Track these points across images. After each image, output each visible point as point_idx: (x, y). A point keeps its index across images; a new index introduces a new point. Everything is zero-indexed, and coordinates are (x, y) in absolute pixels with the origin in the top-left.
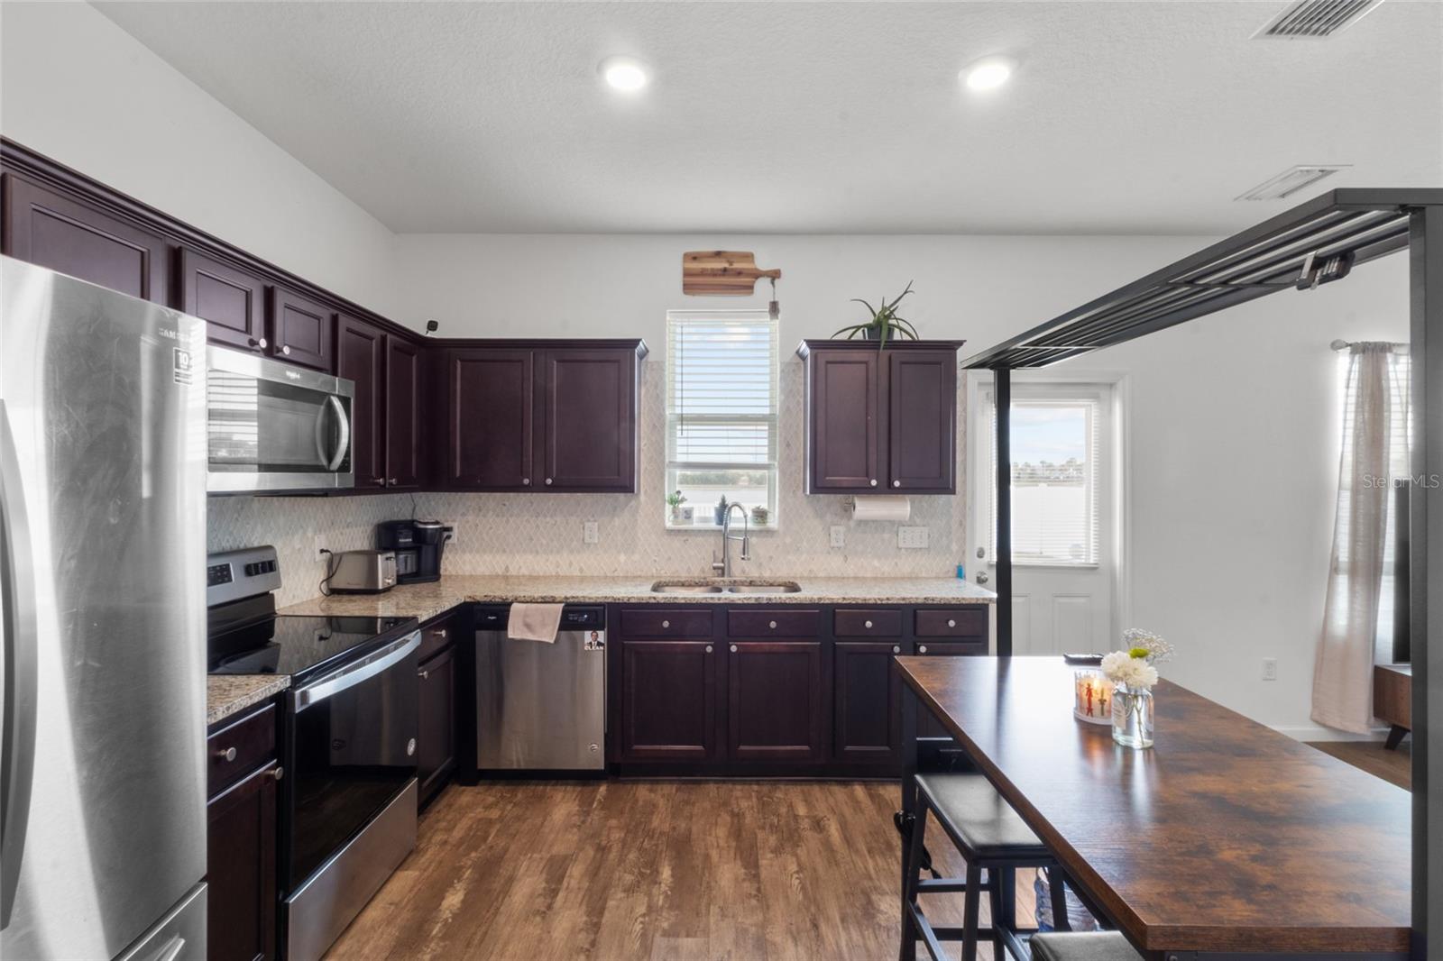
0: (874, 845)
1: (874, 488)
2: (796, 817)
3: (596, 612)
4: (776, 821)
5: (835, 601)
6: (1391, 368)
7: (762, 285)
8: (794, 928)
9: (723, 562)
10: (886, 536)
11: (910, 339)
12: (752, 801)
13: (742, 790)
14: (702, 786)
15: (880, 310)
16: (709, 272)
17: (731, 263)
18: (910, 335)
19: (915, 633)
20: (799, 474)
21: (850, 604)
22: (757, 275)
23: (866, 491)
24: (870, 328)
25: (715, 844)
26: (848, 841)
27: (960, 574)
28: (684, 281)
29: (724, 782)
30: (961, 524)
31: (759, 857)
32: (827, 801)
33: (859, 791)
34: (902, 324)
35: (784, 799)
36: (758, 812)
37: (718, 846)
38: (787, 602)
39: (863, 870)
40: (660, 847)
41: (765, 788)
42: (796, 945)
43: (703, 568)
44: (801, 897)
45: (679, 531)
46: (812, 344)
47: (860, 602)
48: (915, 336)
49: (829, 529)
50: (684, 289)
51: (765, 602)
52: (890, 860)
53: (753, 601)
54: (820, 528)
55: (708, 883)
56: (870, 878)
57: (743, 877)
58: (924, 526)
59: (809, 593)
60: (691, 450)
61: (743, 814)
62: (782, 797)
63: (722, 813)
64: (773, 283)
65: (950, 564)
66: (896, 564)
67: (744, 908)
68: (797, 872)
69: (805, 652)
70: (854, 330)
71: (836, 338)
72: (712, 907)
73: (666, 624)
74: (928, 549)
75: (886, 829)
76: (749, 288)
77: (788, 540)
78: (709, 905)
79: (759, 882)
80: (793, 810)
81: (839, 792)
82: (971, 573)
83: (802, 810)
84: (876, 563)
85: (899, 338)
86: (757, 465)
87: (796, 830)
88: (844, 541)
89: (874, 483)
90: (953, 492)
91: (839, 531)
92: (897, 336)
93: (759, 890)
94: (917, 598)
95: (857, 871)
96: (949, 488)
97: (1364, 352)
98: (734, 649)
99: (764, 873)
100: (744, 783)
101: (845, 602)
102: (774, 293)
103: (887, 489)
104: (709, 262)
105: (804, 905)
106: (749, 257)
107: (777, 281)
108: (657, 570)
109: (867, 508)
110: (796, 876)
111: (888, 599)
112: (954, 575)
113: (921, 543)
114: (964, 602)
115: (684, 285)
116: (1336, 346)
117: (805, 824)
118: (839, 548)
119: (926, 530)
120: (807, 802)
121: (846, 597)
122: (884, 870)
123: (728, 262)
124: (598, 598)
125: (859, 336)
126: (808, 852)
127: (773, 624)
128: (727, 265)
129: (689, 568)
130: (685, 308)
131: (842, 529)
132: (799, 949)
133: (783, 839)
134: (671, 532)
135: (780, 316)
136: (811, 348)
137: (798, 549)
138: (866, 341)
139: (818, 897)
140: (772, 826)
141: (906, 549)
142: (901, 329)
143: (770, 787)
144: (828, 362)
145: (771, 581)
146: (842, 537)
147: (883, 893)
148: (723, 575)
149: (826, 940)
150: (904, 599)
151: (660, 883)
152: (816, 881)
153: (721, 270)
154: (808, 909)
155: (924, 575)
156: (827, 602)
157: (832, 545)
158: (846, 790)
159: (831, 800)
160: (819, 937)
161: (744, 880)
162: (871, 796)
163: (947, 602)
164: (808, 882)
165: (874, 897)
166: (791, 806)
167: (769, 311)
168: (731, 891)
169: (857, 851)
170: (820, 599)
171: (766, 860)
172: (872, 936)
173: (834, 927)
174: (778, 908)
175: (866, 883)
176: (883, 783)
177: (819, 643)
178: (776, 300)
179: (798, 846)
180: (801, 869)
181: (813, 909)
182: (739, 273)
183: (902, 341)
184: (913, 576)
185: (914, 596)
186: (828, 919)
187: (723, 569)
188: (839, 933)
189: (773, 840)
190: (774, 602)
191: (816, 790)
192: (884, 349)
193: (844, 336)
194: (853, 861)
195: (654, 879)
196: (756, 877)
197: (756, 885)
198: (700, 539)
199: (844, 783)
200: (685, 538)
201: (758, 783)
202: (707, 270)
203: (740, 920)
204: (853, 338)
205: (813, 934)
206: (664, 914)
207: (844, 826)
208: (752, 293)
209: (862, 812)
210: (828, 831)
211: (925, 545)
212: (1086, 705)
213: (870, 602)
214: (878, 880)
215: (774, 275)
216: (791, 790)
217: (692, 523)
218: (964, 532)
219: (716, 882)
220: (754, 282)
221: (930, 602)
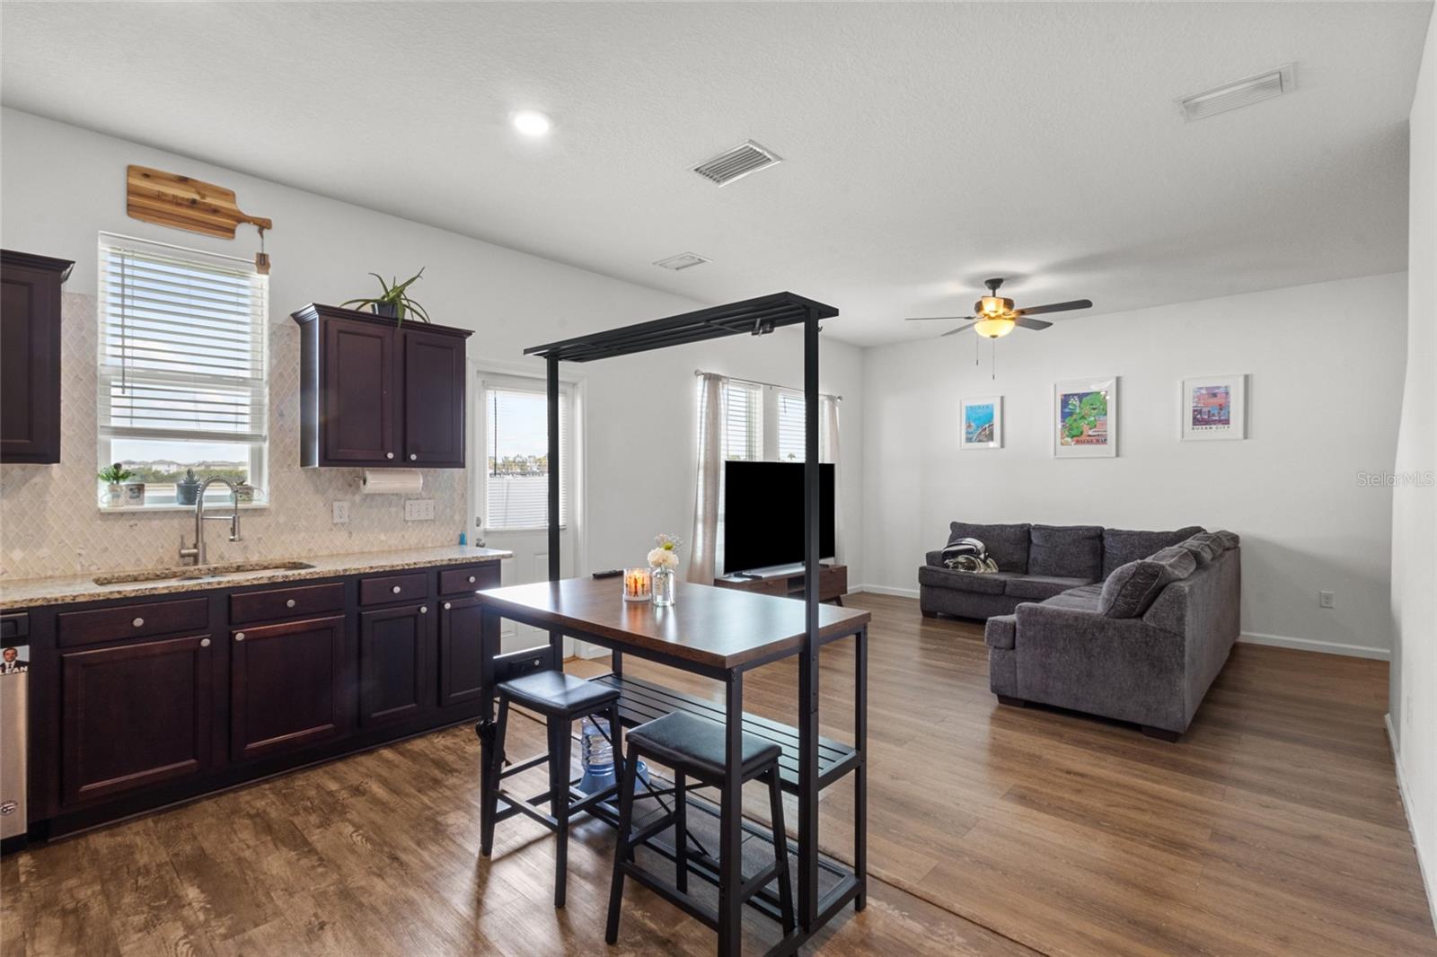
0: (421, 785)
1: (391, 460)
2: (331, 793)
3: (14, 621)
4: (309, 804)
5: (362, 571)
6: (721, 391)
7: (245, 232)
8: (374, 869)
9: (195, 546)
10: (393, 510)
11: (422, 321)
12: (268, 798)
13: (250, 794)
14: (190, 808)
15: (392, 288)
16: (170, 198)
17: (203, 197)
18: (424, 319)
19: (439, 592)
20: (295, 446)
21: (377, 572)
22: (241, 219)
23: (381, 463)
24: (381, 304)
25: (245, 846)
26: (395, 791)
27: (462, 541)
28: (128, 200)
29: (220, 794)
30: (463, 495)
31: (306, 836)
32: (357, 770)
33: (387, 753)
34: (412, 305)
35: (308, 784)
36: (283, 804)
37: (249, 847)
38: (308, 577)
39: (420, 805)
40: (168, 877)
41: (280, 783)
42: (383, 879)
43: (161, 558)
44: (369, 846)
45: (122, 514)
46: (320, 308)
47: (388, 569)
48: (426, 318)
49: (332, 505)
50: (128, 210)
51: (280, 580)
52: (441, 791)
53: (265, 581)
54: (322, 504)
55: (255, 879)
56: (430, 808)
57: (296, 857)
58: (430, 499)
59: (324, 568)
60: (137, 413)
61: (264, 811)
62: (305, 783)
63: (236, 820)
64: (261, 233)
65: (453, 534)
66: (403, 536)
67: (311, 878)
68: (355, 831)
69: (328, 627)
70: (362, 303)
71: (345, 307)
72: (272, 894)
73: (138, 622)
74: (433, 521)
75: (428, 771)
76: (230, 232)
77: (282, 519)
78: (268, 894)
79: (317, 853)
80: (322, 788)
81: (367, 762)
82: (470, 539)
83: (333, 786)
84: (383, 537)
85: (411, 319)
86: (237, 435)
87: (337, 801)
88: (349, 516)
89: (390, 456)
90: (464, 467)
91: (343, 507)
92: (408, 316)
93: (321, 859)
94: (442, 561)
95: (415, 808)
96: (459, 462)
97: (709, 379)
98: (240, 637)
99: (319, 847)
100: (249, 787)
101: (372, 571)
102: (263, 245)
103: (403, 462)
104: (166, 185)
105: (375, 850)
106: (229, 195)
107: (265, 232)
108: (82, 566)
109: (379, 481)
110: (354, 835)
111: (415, 564)
112: (457, 543)
113: (427, 515)
114: (482, 560)
115: (128, 205)
116: (697, 373)
117: (344, 794)
118: (343, 524)
119: (431, 502)
120: (336, 778)
121: (373, 565)
122: (439, 798)
123: (199, 193)
124: (16, 602)
125: (367, 309)
126: (359, 813)
127: (291, 603)
128: (197, 197)
129: (138, 560)
130: (128, 235)
131: (346, 505)
132: (388, 880)
133: (325, 814)
134: (106, 516)
135: (270, 271)
136: (319, 314)
137: (295, 529)
138: (376, 316)
139: (388, 839)
140: (305, 809)
141: (413, 521)
142: (412, 310)
143: (284, 780)
144: (340, 331)
145: (266, 564)
146: (346, 515)
147: (446, 813)
148: (196, 562)
149: (410, 863)
150: (430, 562)
151: (190, 904)
152: (377, 829)
153: (188, 200)
154: (382, 852)
155: (430, 545)
156: (354, 572)
157: (335, 522)
158: (373, 757)
159: (362, 769)
160: (402, 864)
161: (299, 860)
162: (401, 754)
163: (468, 561)
164: (371, 833)
165: (440, 819)
166: (318, 787)
167: (257, 264)
168: (289, 874)
169: (407, 795)
170: (345, 570)
171: (315, 837)
172: (450, 843)
173: (413, 852)
174: (351, 862)
175: (427, 813)
176: (407, 741)
177: (343, 616)
178: (265, 252)
179: (346, 813)
180: (357, 827)
181: (386, 849)
182: (215, 211)
183: (413, 322)
184: (420, 546)
185: (439, 559)
186: (405, 850)
187: (195, 556)
188: (420, 854)
189: (314, 819)
190: (291, 579)
191: (341, 767)
192: (401, 327)
193: (353, 307)
194: (407, 803)
195: (177, 903)
196: (312, 851)
197: (316, 857)
198: (156, 523)
199: (370, 752)
200: (132, 522)
201: (267, 781)
202: (166, 195)
203: (312, 889)
204: (361, 310)
205: (396, 864)
206: (213, 924)
207: (384, 782)
208: (233, 238)
209: (397, 767)
210: (371, 792)
211: (431, 516)
212: (633, 590)
213: (398, 568)
214: (438, 806)
215: (263, 225)
216: (312, 775)
217: (142, 504)
218: (465, 503)
219: (266, 874)
220: (236, 226)
221: (454, 562)
